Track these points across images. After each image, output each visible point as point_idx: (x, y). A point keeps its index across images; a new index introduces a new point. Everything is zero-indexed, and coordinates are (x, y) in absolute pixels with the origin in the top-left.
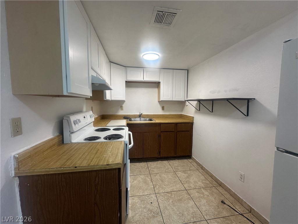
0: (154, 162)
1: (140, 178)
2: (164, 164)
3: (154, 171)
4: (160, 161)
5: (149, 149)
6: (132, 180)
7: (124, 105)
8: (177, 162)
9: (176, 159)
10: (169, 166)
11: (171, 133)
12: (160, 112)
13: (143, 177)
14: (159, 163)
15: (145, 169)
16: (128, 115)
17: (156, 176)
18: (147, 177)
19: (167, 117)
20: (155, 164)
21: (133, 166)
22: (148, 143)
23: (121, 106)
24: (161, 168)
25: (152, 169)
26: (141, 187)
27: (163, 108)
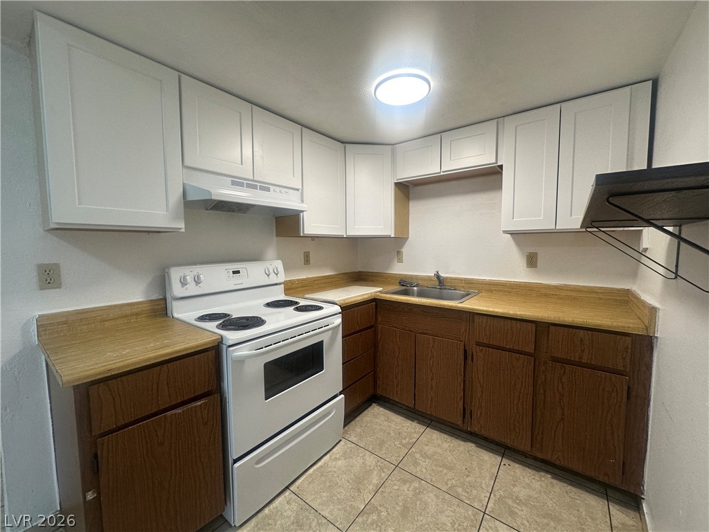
0: (449, 438)
1: (362, 461)
2: (475, 463)
3: (416, 463)
4: (471, 446)
5: (432, 388)
6: (341, 454)
7: (405, 250)
8: (537, 485)
9: (547, 472)
10: (487, 482)
11: (518, 360)
12: (521, 274)
13: (368, 463)
14: (461, 449)
15: (401, 443)
16: (411, 277)
17: (404, 482)
18: (382, 469)
19: (546, 295)
20: (446, 445)
21: (383, 418)
22: (431, 370)
23: (398, 252)
24: (451, 468)
25: (418, 456)
26: (337, 484)
27: (532, 261)
